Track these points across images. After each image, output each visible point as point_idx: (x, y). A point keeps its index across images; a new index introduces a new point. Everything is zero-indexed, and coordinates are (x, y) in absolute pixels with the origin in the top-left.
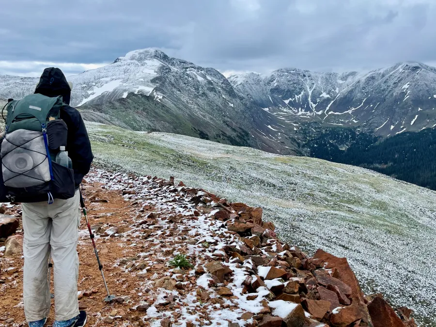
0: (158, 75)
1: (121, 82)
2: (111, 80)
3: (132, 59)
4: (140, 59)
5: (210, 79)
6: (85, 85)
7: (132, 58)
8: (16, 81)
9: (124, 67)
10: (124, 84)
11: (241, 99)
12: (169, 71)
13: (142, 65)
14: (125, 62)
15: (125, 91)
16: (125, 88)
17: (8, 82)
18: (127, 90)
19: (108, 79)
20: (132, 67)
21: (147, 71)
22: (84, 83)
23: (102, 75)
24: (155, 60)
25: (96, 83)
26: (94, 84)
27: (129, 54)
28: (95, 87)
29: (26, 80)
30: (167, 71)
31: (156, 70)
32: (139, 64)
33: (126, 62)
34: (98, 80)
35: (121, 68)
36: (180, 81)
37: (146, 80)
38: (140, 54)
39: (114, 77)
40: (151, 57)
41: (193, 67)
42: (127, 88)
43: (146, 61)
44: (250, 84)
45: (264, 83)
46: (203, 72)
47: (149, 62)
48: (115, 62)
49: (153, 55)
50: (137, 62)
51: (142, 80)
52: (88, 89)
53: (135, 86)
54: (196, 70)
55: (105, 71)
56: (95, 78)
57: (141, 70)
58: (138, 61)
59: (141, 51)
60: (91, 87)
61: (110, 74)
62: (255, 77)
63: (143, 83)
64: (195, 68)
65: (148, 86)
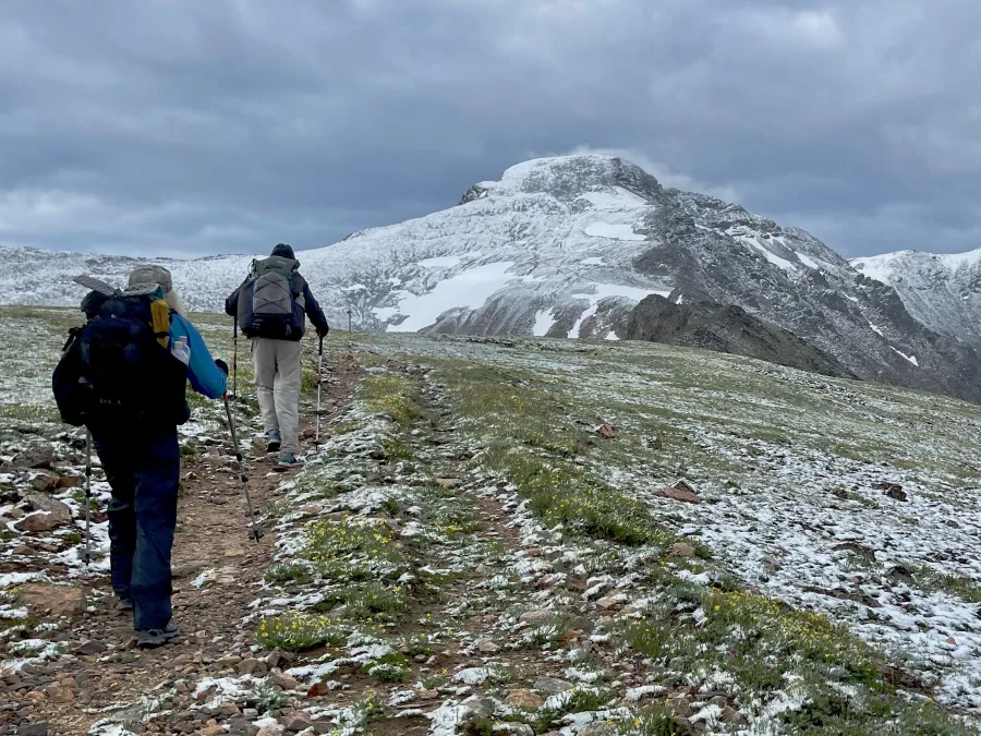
0: (655, 244)
1: (512, 269)
2: (464, 267)
3: (530, 190)
4: (562, 190)
5: (815, 267)
6: (357, 287)
7: (532, 186)
8: (63, 272)
9: (508, 217)
10: (528, 279)
11: (932, 337)
12: (688, 231)
13: (575, 209)
14: (505, 198)
15: (539, 304)
16: (535, 294)
17: (28, 276)
18: (550, 302)
19: (451, 262)
20: (539, 218)
21: (601, 230)
22: (355, 279)
23: (422, 246)
24: (619, 189)
25: (405, 279)
26: (397, 282)
27: (518, 172)
28: (404, 293)
29: (110, 265)
30: (683, 228)
31: (641, 225)
32: (564, 207)
33: (508, 200)
34: (410, 266)
35: (490, 220)
36: (736, 266)
37: (614, 262)
38: (557, 168)
39: (473, 254)
40: (604, 182)
41: (743, 223)
42: (545, 292)
43: (586, 196)
44: (910, 288)
45: (959, 287)
46: (781, 240)
47: (600, 199)
48: (465, 200)
49: (609, 172)
50: (550, 199)
51: (597, 261)
52: (374, 303)
53: (576, 286)
54: (757, 233)
55: (433, 233)
56: (395, 259)
57: (577, 226)
58: (557, 194)
59: (560, 160)
60: (384, 292)
61: (456, 242)
62: (926, 266)
63: (608, 274)
64: (753, 226)
65: (631, 282)
